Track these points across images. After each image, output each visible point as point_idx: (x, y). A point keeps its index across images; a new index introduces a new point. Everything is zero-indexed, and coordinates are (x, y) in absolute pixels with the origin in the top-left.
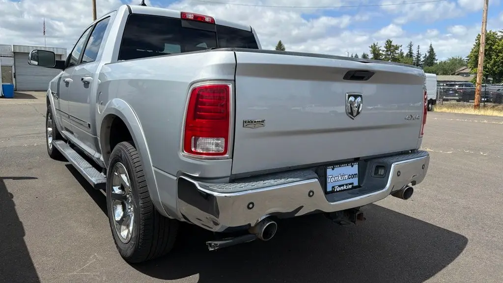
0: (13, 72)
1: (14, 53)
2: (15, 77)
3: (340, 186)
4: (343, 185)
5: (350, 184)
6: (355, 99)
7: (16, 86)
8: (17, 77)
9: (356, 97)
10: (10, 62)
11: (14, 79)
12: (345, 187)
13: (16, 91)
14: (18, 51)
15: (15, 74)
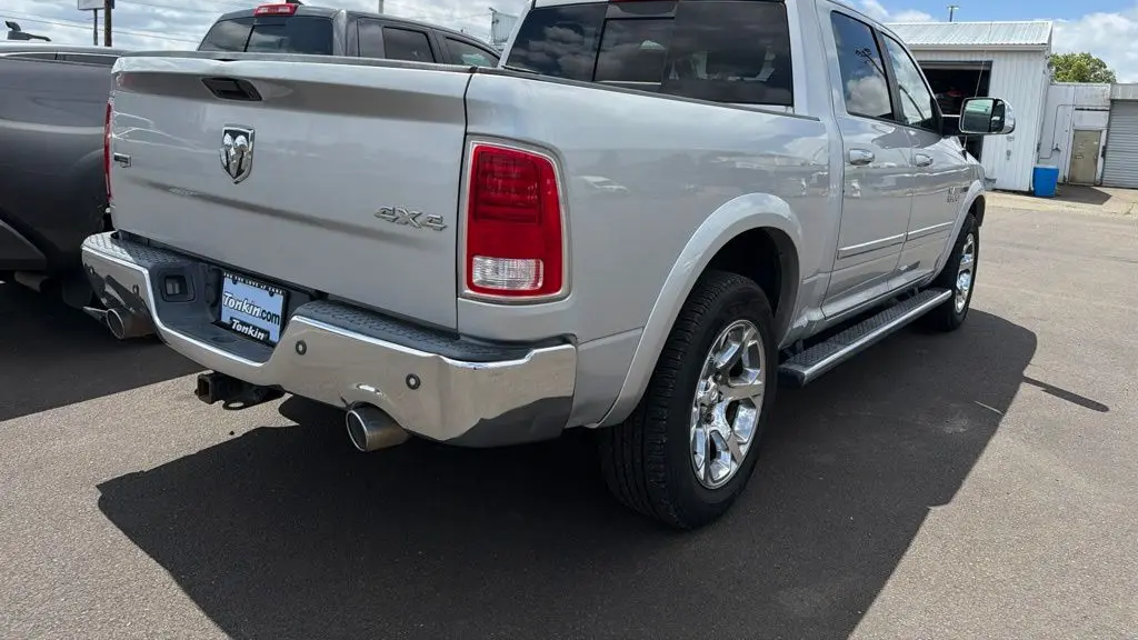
0: (1103, 143)
1: (1113, 101)
2: (1104, 155)
3: (243, 324)
4: (248, 325)
5: (261, 330)
6: (234, 138)
7: (1102, 177)
8: (1108, 155)
9: (234, 134)
10: (1099, 121)
11: (1100, 160)
12: (251, 332)
13: (1100, 186)
14: (1119, 98)
15: (1104, 148)
